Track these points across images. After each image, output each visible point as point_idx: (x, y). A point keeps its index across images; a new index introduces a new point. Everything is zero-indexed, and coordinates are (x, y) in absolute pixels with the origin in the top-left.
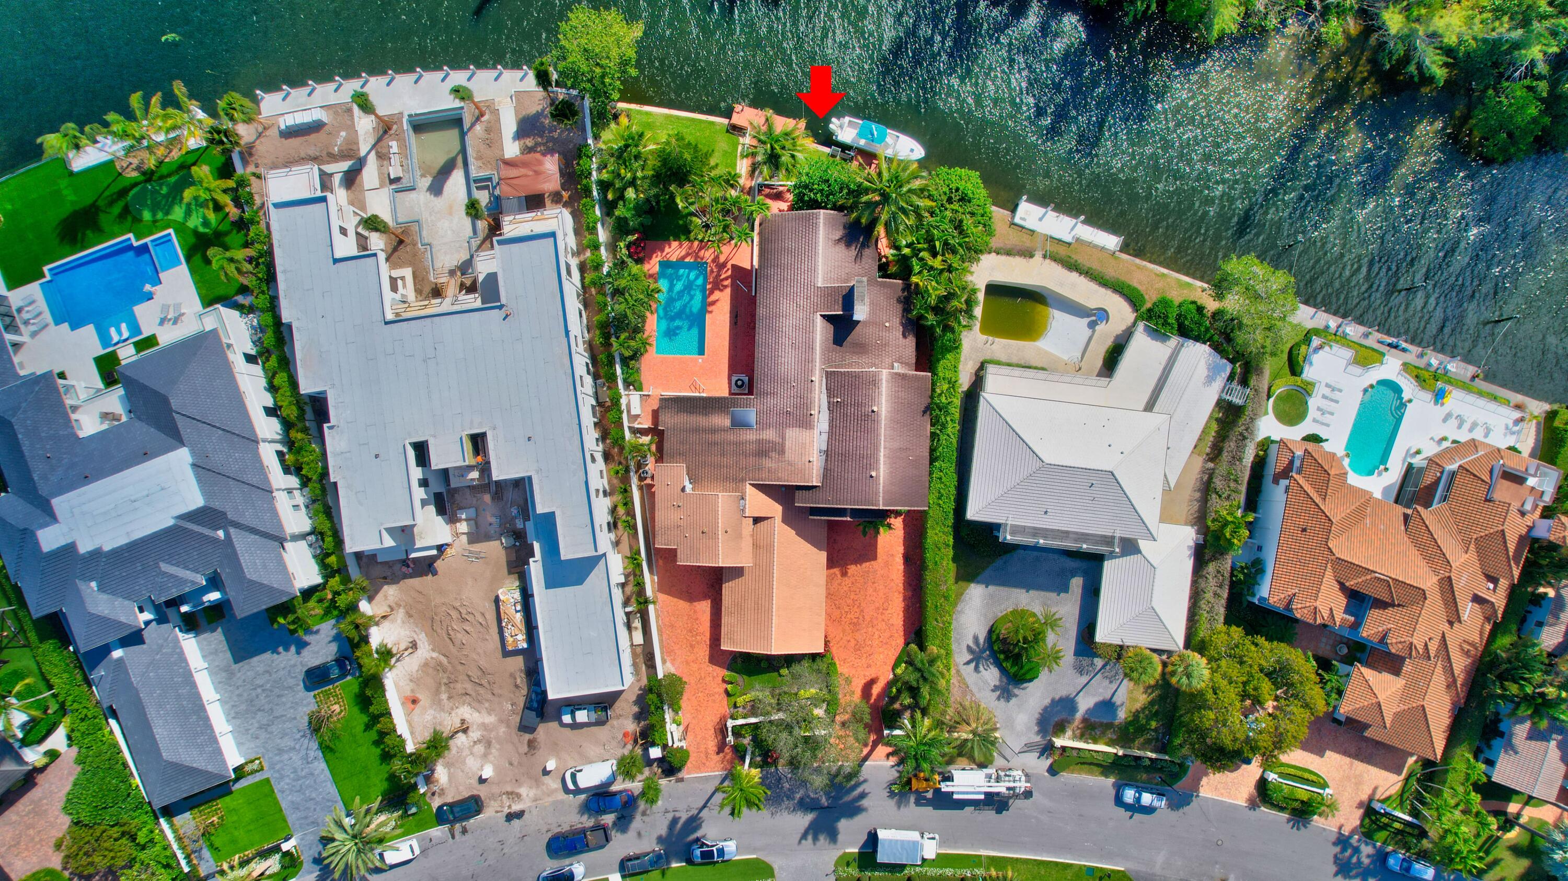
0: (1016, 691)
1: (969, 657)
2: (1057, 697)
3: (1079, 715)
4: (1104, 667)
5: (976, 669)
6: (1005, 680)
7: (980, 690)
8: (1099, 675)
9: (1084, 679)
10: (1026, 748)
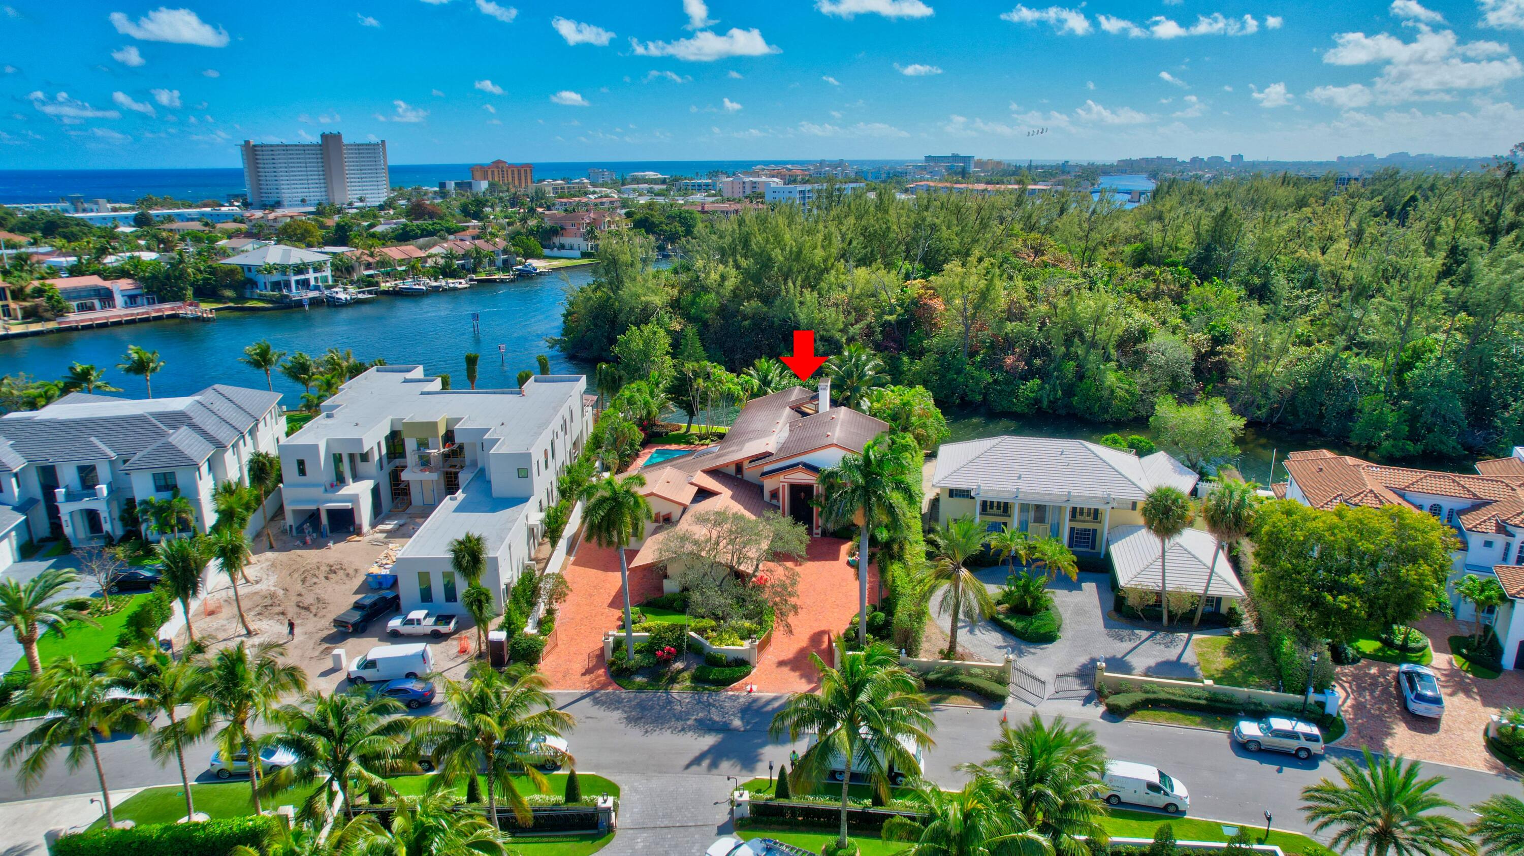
0: (1031, 650)
4: (1152, 636)
5: (970, 632)
6: (1011, 639)
8: (1149, 642)
9: (1128, 645)
10: (1057, 696)
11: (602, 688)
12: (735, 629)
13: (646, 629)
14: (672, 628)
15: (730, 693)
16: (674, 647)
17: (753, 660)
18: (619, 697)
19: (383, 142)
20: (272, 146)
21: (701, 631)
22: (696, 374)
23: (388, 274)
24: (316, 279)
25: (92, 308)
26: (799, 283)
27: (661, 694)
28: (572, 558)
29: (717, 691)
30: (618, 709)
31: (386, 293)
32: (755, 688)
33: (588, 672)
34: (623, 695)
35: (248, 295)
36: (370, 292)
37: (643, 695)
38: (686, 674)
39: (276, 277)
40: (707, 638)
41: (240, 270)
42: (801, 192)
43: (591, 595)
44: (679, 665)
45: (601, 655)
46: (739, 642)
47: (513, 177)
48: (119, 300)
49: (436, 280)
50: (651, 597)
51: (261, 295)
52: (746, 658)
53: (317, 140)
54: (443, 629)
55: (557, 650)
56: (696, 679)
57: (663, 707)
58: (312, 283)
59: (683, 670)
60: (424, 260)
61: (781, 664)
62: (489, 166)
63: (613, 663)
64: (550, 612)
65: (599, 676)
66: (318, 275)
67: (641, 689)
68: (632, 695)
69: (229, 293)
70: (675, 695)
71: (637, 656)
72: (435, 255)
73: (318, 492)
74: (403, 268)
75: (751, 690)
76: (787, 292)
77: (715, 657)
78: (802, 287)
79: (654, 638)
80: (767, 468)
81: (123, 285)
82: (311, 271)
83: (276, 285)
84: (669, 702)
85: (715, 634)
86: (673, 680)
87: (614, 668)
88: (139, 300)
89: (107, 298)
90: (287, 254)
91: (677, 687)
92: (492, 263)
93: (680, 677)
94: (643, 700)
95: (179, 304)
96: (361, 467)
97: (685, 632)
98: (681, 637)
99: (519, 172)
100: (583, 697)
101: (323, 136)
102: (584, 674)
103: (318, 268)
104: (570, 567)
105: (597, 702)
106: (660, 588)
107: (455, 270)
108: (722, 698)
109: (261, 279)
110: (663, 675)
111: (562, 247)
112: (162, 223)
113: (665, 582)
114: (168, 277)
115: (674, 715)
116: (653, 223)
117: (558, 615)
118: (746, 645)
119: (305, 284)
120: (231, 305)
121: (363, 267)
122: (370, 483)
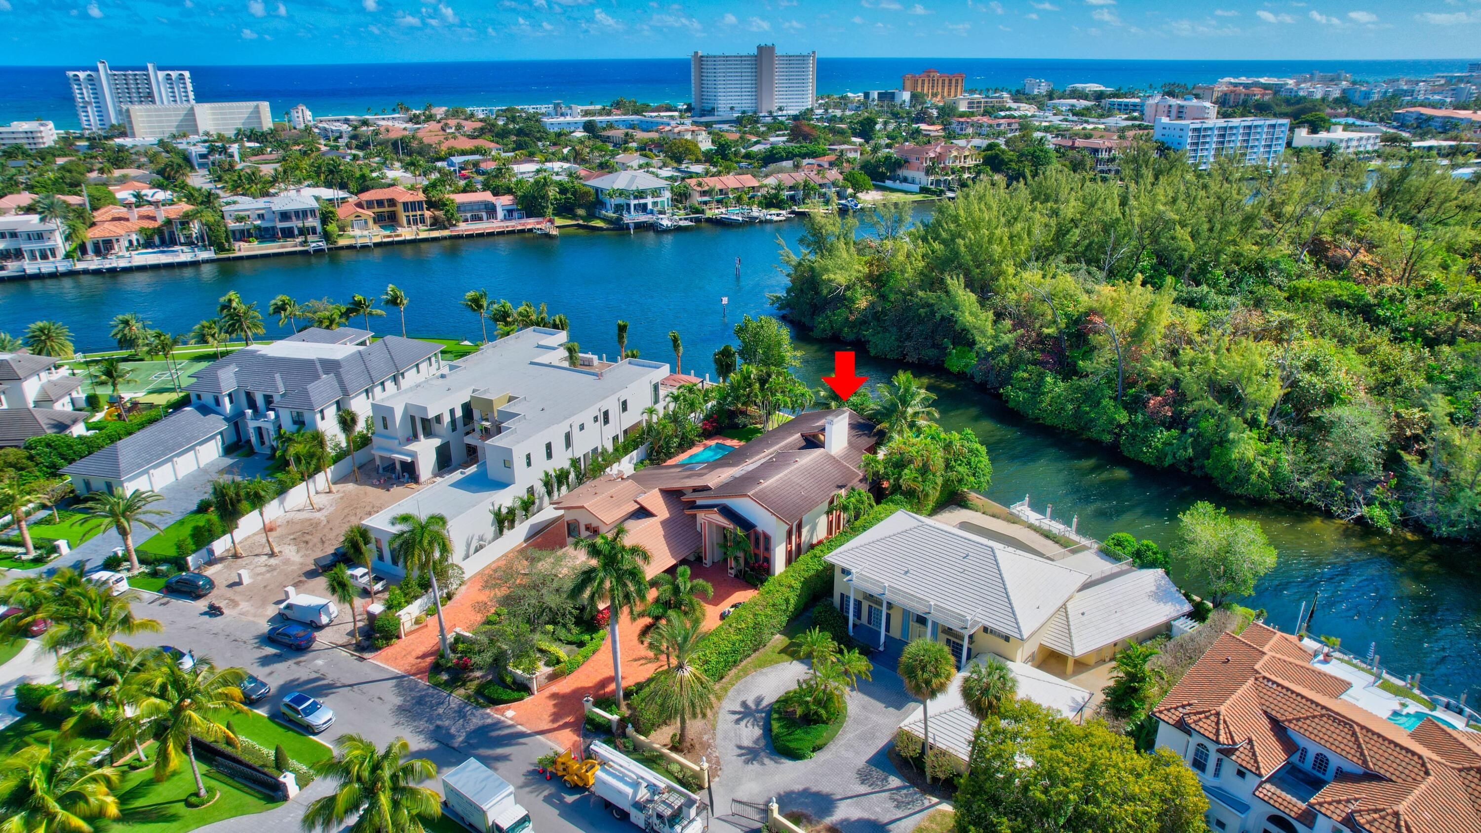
0: (767, 761)
1: (738, 708)
2: (814, 789)
3: (829, 820)
4: (898, 789)
5: (737, 722)
6: (762, 743)
7: (725, 738)
8: (887, 794)
9: (863, 789)
10: (730, 818)
11: (414, 674)
17: (534, 690)
23: (717, 202)
24: (654, 203)
25: (480, 219)
28: (524, 545)
29: (481, 707)
31: (708, 221)
32: (511, 714)
33: (421, 657)
35: (596, 215)
36: (692, 220)
38: (475, 684)
39: (621, 201)
42: (1195, 130)
44: (477, 674)
47: (943, 87)
48: (500, 214)
51: (605, 216)
52: (532, 685)
53: (754, 51)
55: (424, 630)
56: (478, 691)
58: (650, 207)
59: (477, 680)
60: (756, 189)
63: (440, 656)
65: (425, 663)
66: (656, 200)
67: (439, 685)
69: (581, 212)
70: (452, 700)
72: (766, 186)
73: (395, 444)
81: (504, 201)
82: (649, 196)
83: (618, 208)
86: (463, 685)
87: (437, 660)
88: (513, 214)
89: (491, 210)
91: (460, 693)
93: (469, 685)
95: (541, 219)
99: (950, 81)
100: (394, 678)
101: (760, 48)
102: (418, 657)
103: (656, 192)
105: (399, 684)
107: (782, 201)
109: (609, 201)
110: (460, 679)
111: (905, 180)
112: (604, 129)
114: (535, 197)
115: (430, 716)
116: (1003, 160)
119: (644, 208)
120: (581, 222)
121: (697, 194)
122: (437, 442)
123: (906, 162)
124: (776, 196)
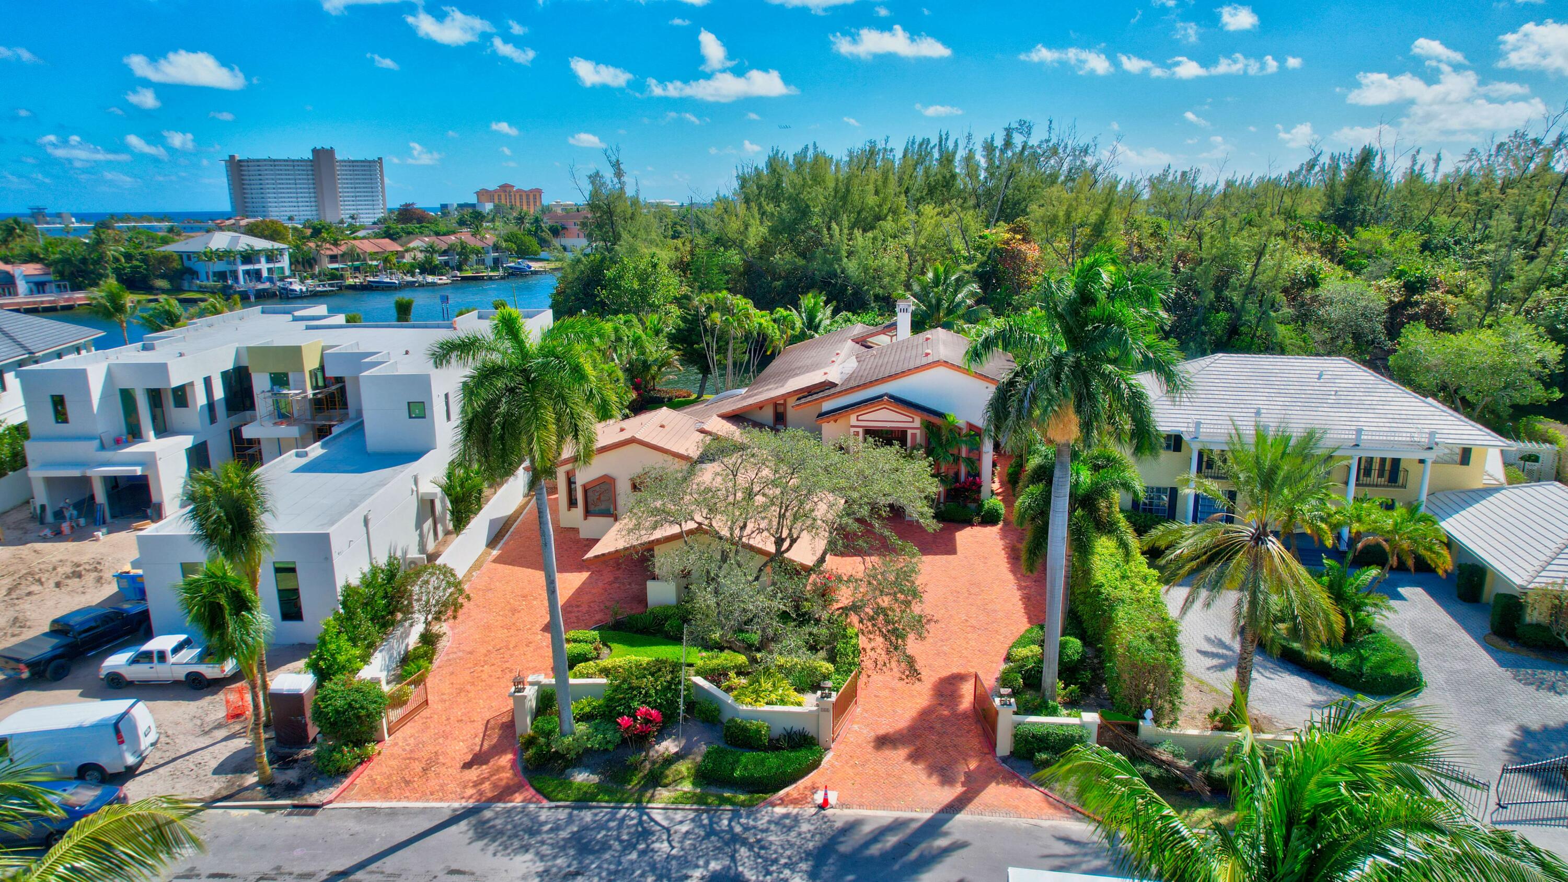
10: (1508, 814)
11: (499, 798)
12: (787, 672)
13: (605, 672)
14: (656, 669)
15: (780, 810)
16: (658, 707)
17: (825, 736)
18: (534, 819)
19: (380, 159)
20: (258, 161)
21: (717, 675)
22: (710, 309)
23: (357, 269)
24: (270, 270)
26: (846, 224)
27: (627, 812)
28: (495, 553)
29: (749, 805)
30: (526, 848)
31: (353, 287)
32: (833, 798)
33: (478, 759)
34: (544, 815)
35: (186, 285)
36: (331, 285)
37: (587, 816)
38: (683, 767)
39: (220, 266)
40: (729, 689)
41: (176, 256)
43: (514, 611)
44: (669, 746)
45: (509, 727)
46: (794, 696)
47: (521, 202)
48: (23, 286)
49: (413, 275)
50: (624, 613)
51: (201, 287)
52: (810, 730)
53: (308, 155)
54: (210, 671)
55: (426, 713)
56: (703, 777)
57: (629, 846)
58: (265, 274)
59: (678, 757)
60: (400, 255)
61: (883, 742)
62: (495, 191)
63: (530, 742)
64: (429, 639)
65: (500, 769)
66: (271, 266)
67: (584, 800)
68: (562, 815)
69: (162, 283)
70: (658, 816)
71: (581, 728)
72: (414, 249)
73: (89, 449)
74: (375, 263)
75: (824, 805)
76: (831, 237)
77: (745, 729)
78: (851, 228)
79: (617, 689)
80: (827, 406)
81: (29, 270)
82: (263, 260)
83: (222, 276)
84: (644, 833)
85: (743, 681)
86: (655, 780)
87: (531, 752)
88: (47, 287)
90: (235, 241)
91: (664, 794)
92: (481, 262)
93: (671, 772)
94: (585, 828)
96: (175, 414)
97: (682, 674)
98: (672, 686)
99: (528, 196)
100: (454, 819)
101: (315, 151)
102: (467, 766)
103: (271, 257)
104: (488, 565)
105: (484, 832)
106: (642, 599)
107: (436, 267)
108: (762, 823)
109: (201, 267)
110: (635, 768)
113: (651, 585)
114: (84, 261)
115: (653, 867)
117: (443, 644)
118: (809, 702)
119: (257, 275)
121: (327, 260)
122: (188, 441)
123: (564, 228)
124: (429, 261)
